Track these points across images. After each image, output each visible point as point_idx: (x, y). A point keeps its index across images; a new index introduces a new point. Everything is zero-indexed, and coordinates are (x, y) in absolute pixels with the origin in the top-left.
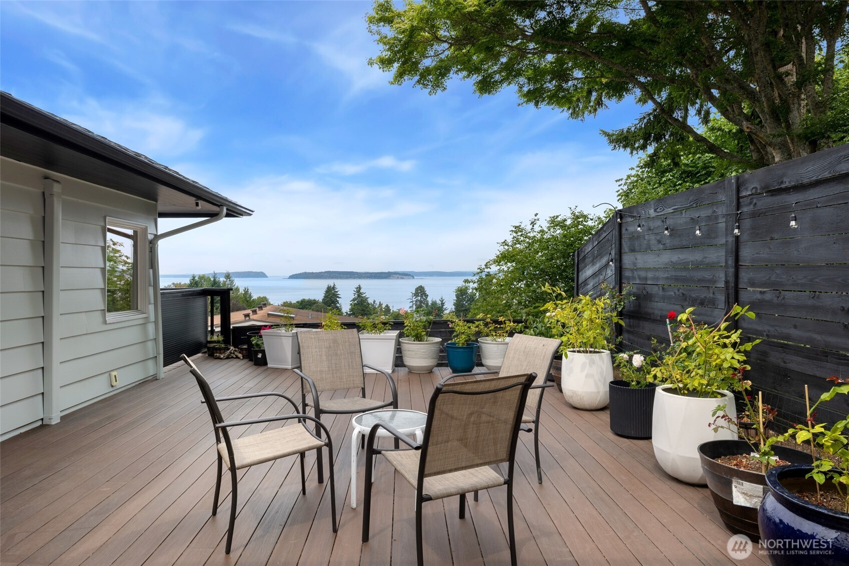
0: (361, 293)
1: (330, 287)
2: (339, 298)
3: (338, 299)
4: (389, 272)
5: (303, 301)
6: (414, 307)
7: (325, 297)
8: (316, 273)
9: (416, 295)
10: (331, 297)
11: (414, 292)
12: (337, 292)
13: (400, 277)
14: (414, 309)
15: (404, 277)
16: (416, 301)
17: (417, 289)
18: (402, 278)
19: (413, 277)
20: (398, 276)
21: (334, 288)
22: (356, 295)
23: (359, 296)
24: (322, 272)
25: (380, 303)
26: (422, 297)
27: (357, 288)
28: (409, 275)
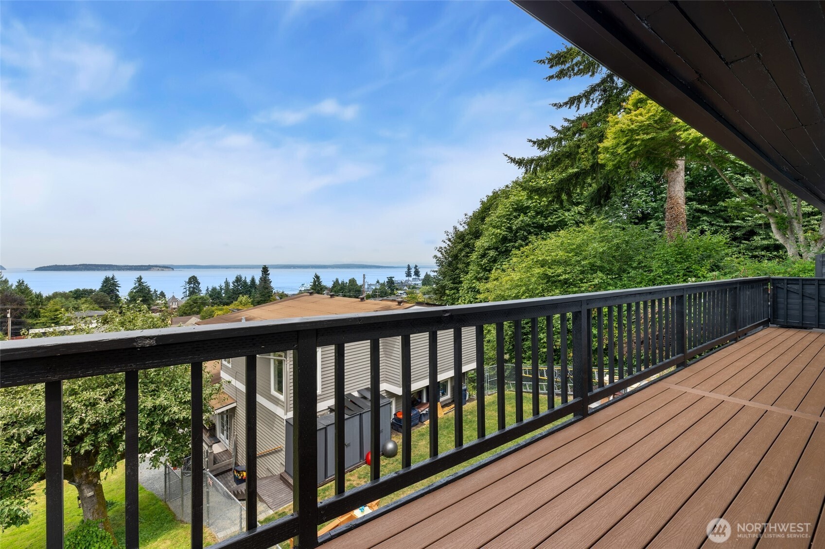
0: (142, 283)
1: (109, 278)
2: (119, 287)
3: (117, 288)
4: (149, 265)
5: (77, 291)
6: (188, 292)
7: (102, 286)
8: (69, 266)
9: (190, 282)
10: (110, 286)
11: (187, 281)
12: (116, 282)
13: (160, 269)
14: (188, 294)
15: (164, 269)
16: (189, 288)
17: (190, 279)
18: (163, 270)
19: (173, 269)
20: (158, 268)
21: (113, 278)
22: (137, 284)
23: (140, 285)
24: (76, 265)
25: (155, 290)
26: (194, 284)
27: (138, 278)
28: (170, 268)
